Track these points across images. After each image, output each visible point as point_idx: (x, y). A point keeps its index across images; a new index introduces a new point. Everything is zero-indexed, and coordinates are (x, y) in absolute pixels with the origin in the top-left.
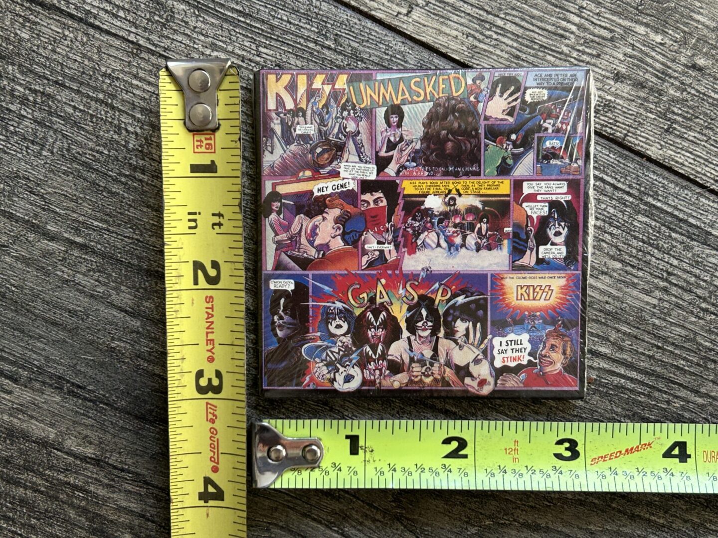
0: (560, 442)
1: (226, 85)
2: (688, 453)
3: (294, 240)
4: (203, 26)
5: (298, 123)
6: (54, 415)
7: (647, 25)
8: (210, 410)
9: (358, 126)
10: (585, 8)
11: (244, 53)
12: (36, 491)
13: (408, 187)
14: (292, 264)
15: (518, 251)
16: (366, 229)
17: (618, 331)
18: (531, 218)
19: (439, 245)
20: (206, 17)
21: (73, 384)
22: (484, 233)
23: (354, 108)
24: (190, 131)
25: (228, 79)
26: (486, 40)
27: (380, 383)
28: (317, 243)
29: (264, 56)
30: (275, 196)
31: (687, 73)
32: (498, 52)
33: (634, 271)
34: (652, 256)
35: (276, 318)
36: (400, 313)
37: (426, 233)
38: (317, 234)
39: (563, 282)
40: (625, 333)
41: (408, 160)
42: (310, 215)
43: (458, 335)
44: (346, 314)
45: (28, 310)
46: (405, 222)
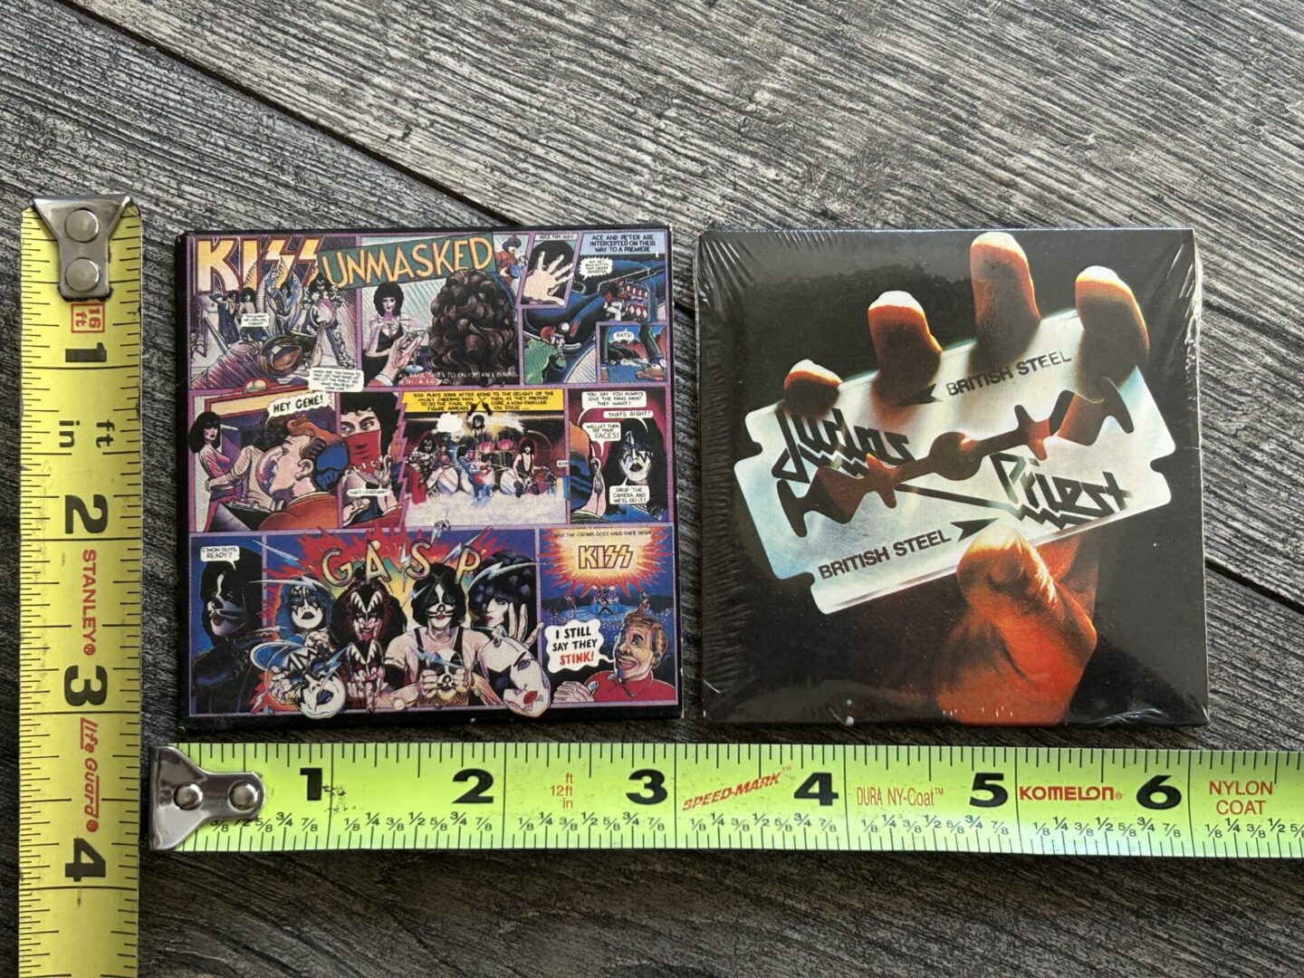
0: (637, 776)
1: (122, 232)
2: (834, 790)
4: (98, 155)
5: (245, 311)
7: (754, 155)
8: (86, 731)
9: (334, 313)
10: (663, 131)
11: (159, 193)
13: (412, 403)
14: (237, 521)
15: (578, 495)
16: (349, 465)
18: (596, 444)
19: (460, 488)
20: (103, 142)
22: (527, 469)
23: (328, 286)
24: (66, 299)
25: (126, 222)
26: (521, 176)
27: (373, 703)
28: (273, 488)
29: (189, 197)
30: (209, 419)
31: (814, 222)
32: (538, 193)
35: (210, 606)
36: (403, 592)
37: (440, 470)
38: (273, 475)
39: (647, 539)
41: (410, 363)
42: (265, 446)
43: (491, 625)
44: (319, 596)
46: (407, 454)
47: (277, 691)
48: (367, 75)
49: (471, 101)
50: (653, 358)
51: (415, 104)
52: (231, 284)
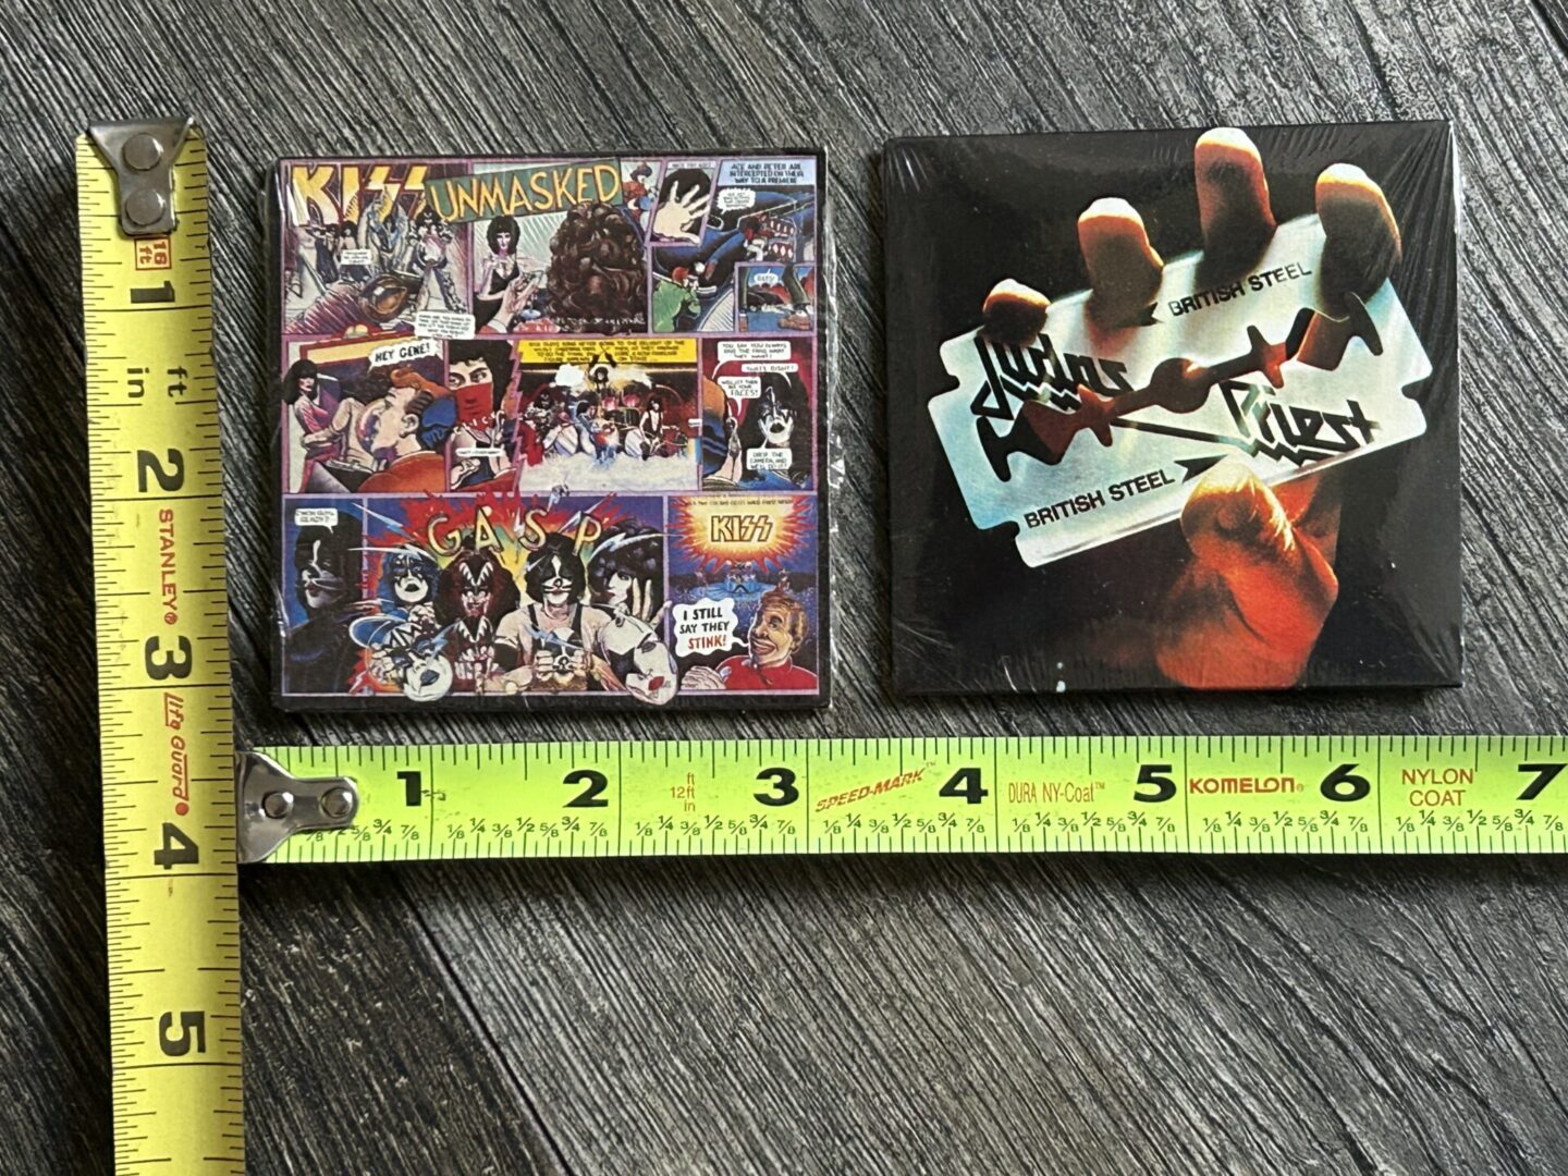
0: (765, 775)
2: (983, 787)
3: (339, 441)
5: (345, 247)
8: (171, 707)
9: (443, 250)
13: (528, 352)
14: (334, 482)
15: (712, 459)
16: (458, 423)
18: (733, 403)
19: (580, 449)
22: (655, 427)
23: (436, 220)
24: (127, 232)
27: (483, 686)
28: (374, 447)
30: (304, 368)
35: (306, 575)
36: (516, 564)
37: (559, 428)
38: (375, 432)
39: (788, 510)
41: (526, 307)
42: (366, 399)
43: (613, 603)
44: (425, 568)
46: (523, 409)
47: (379, 669)
50: (799, 306)
52: (331, 217)
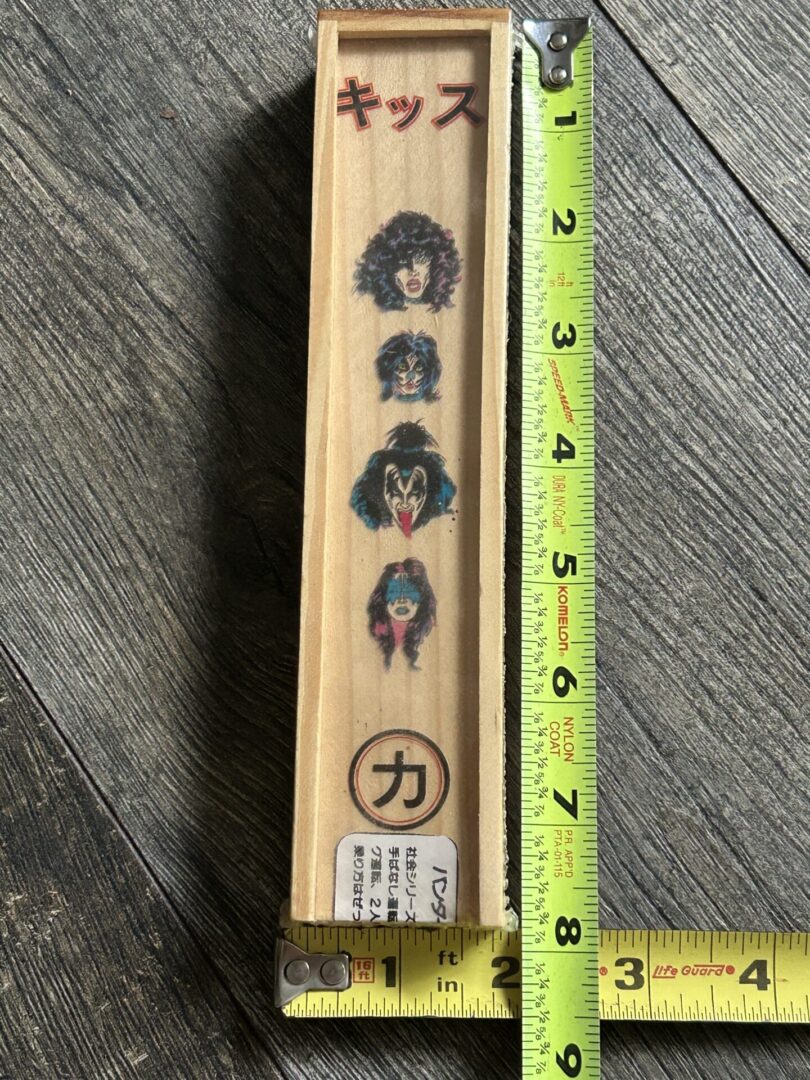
6: (156, 250)
12: (98, 310)
17: (720, 438)
21: (189, 233)
26: (730, 121)
32: (736, 136)
33: (764, 391)
34: (788, 385)
40: (725, 444)
45: (188, 148)
48: (669, 18)
49: (723, 63)
51: (689, 48)
